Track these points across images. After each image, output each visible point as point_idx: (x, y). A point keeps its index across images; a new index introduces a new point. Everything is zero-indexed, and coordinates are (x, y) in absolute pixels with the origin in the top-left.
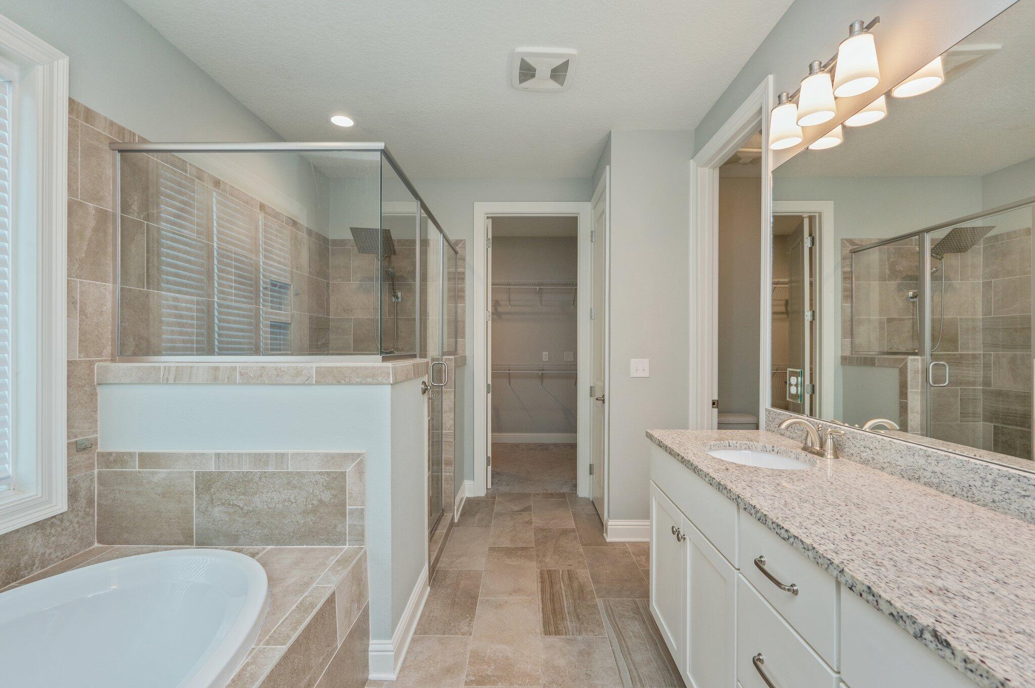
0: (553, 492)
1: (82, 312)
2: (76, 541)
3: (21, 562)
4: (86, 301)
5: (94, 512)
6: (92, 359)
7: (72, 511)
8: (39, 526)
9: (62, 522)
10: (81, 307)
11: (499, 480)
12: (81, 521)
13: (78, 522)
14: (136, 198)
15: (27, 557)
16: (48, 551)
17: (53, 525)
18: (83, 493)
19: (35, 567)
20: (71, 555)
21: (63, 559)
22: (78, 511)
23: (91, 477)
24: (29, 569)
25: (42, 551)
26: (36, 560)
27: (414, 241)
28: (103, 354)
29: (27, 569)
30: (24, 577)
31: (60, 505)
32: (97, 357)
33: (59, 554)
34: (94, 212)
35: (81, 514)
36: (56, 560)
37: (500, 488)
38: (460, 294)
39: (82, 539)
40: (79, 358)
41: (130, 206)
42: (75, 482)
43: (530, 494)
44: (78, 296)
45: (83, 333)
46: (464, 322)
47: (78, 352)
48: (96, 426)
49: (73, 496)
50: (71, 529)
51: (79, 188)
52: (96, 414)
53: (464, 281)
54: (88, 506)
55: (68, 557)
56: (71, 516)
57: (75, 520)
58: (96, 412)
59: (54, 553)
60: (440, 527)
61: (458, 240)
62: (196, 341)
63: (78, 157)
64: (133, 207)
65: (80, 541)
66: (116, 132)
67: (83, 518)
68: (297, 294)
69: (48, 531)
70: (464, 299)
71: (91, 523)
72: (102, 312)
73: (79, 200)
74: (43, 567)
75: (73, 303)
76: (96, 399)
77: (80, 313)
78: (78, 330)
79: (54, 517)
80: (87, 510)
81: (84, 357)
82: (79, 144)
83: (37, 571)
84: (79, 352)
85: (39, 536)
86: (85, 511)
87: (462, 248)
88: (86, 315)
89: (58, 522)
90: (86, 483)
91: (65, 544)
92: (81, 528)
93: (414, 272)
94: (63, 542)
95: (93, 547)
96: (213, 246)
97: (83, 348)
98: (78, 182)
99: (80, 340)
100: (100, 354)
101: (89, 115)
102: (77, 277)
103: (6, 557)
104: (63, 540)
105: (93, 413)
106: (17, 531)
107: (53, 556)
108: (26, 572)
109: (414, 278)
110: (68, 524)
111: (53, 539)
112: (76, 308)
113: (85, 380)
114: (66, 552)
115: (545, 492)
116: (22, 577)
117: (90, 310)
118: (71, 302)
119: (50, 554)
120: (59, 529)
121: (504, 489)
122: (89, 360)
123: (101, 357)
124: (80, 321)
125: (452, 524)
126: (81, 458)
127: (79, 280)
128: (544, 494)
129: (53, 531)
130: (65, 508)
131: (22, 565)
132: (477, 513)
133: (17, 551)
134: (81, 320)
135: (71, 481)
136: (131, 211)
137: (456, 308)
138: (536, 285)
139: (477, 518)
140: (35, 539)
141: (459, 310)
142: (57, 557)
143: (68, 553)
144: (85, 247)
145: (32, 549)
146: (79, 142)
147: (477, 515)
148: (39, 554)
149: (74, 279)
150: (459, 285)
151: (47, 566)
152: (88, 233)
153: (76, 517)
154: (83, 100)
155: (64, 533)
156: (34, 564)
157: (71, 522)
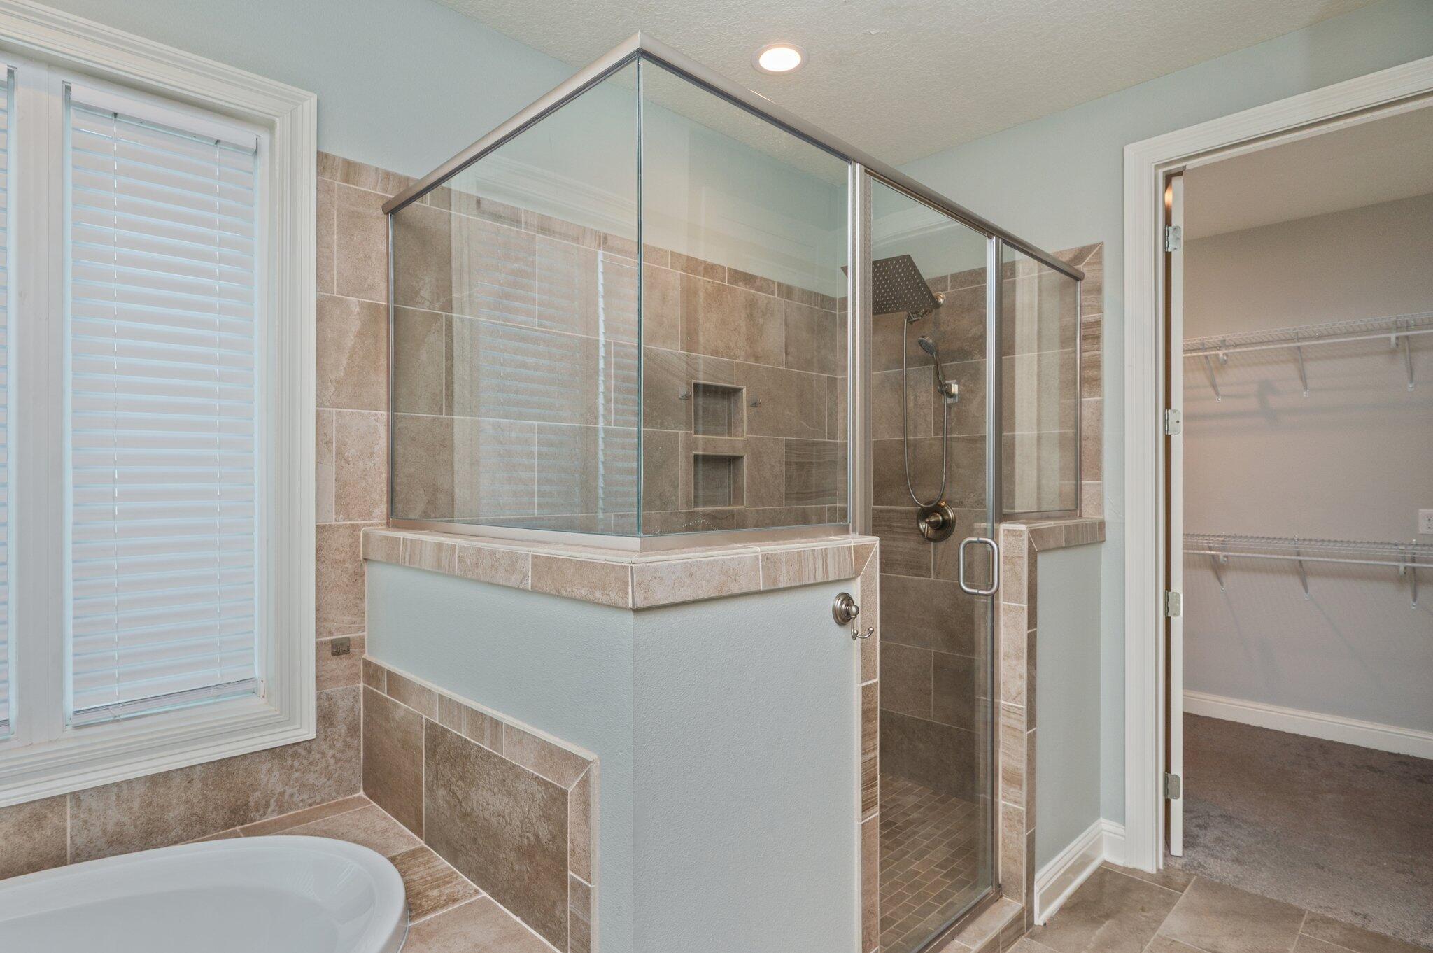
0: (1389, 933)
1: (340, 455)
2: (331, 782)
3: (251, 799)
4: (347, 440)
5: (359, 745)
6: (357, 522)
7: (325, 740)
8: (276, 753)
9: (309, 752)
10: (338, 448)
11: (1220, 840)
12: (339, 755)
13: (334, 756)
14: (427, 280)
15: (258, 794)
16: (289, 791)
17: (296, 755)
18: (341, 715)
19: (270, 810)
20: (323, 801)
21: (310, 805)
22: (334, 740)
23: (355, 694)
24: (262, 812)
25: (280, 789)
26: (272, 801)
27: (982, 272)
28: (374, 515)
29: (258, 811)
30: (255, 820)
31: (306, 730)
32: (365, 520)
33: (305, 797)
34: (358, 309)
35: (339, 745)
36: (301, 804)
37: (1211, 862)
38: (1090, 373)
39: (340, 780)
40: (336, 521)
41: (417, 293)
42: (329, 698)
43: (1300, 913)
44: (334, 432)
45: (341, 485)
46: (1098, 440)
47: (334, 513)
48: (363, 620)
49: (325, 717)
50: (323, 764)
51: (335, 278)
52: (363, 602)
53: (1098, 343)
54: (349, 735)
55: (318, 804)
56: (324, 747)
57: (331, 753)
58: (362, 599)
59: (297, 795)
60: (971, 930)
61: (1084, 248)
62: (539, 492)
63: (333, 234)
64: (422, 293)
65: (338, 784)
66: (393, 186)
67: (343, 751)
68: (755, 405)
69: (289, 762)
70: (1099, 386)
71: (354, 760)
72: (372, 454)
73: (335, 295)
74: (281, 812)
75: (326, 443)
76: (363, 581)
77: (337, 458)
78: (334, 481)
79: (298, 744)
80: (349, 740)
81: (344, 520)
82: (336, 214)
83: (271, 816)
84: (336, 513)
85: (276, 768)
86: (345, 741)
87: (1095, 263)
88: (346, 460)
89: (304, 753)
90: (346, 701)
91: (313, 785)
92: (339, 765)
93: (983, 337)
94: (311, 781)
95: (356, 795)
96: (598, 341)
97: (342, 505)
98: (332, 270)
99: (337, 496)
100: (369, 515)
101: (351, 170)
102: (333, 405)
103: (230, 790)
104: (311, 778)
105: (358, 601)
106: (245, 756)
107: (296, 799)
108: (257, 815)
109: (983, 353)
110: (318, 756)
111: (296, 775)
112: (330, 451)
113: (346, 553)
114: (315, 797)
115: (1357, 922)
116: (251, 821)
117: (351, 452)
118: (322, 441)
119: (292, 795)
120: (305, 762)
121: (1219, 869)
122: (352, 525)
123: (370, 520)
124: (337, 467)
125: (1022, 925)
126: (338, 665)
127: (334, 410)
128: (1351, 928)
129: (296, 763)
130: (312, 735)
131: (252, 804)
132: (1107, 916)
133: (244, 783)
134: (339, 467)
135: (324, 696)
136: (418, 299)
137: (1078, 406)
138: (1388, 330)
139: (1100, 931)
140: (270, 770)
141: (1086, 413)
142: (302, 800)
143: (318, 798)
144: (345, 362)
145: (266, 785)
146: (335, 211)
147: (1107, 923)
148: (277, 793)
149: (328, 409)
150: (1087, 354)
151: (288, 811)
152: (350, 341)
153: (330, 747)
154: (340, 150)
155: (313, 768)
156: (267, 806)
157: (323, 755)
